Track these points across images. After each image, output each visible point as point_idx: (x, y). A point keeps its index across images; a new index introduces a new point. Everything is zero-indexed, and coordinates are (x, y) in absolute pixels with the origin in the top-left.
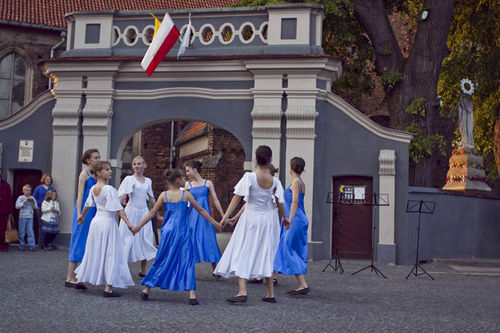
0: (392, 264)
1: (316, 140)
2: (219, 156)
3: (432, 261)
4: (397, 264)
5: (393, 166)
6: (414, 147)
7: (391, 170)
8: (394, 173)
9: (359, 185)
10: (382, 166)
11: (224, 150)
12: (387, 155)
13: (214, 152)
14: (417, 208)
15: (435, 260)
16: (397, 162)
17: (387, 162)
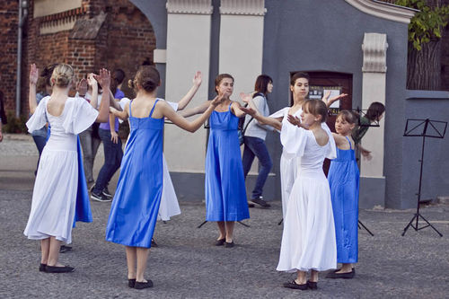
0: (379, 207)
1: (266, 16)
2: (101, 18)
3: (438, 201)
4: (387, 206)
5: (383, 60)
6: (416, 25)
7: (381, 65)
8: (385, 69)
9: (332, 85)
10: (366, 59)
11: (108, 9)
12: (375, 42)
13: (93, 13)
14: (420, 130)
15: (442, 199)
16: (390, 53)
17: (376, 53)
